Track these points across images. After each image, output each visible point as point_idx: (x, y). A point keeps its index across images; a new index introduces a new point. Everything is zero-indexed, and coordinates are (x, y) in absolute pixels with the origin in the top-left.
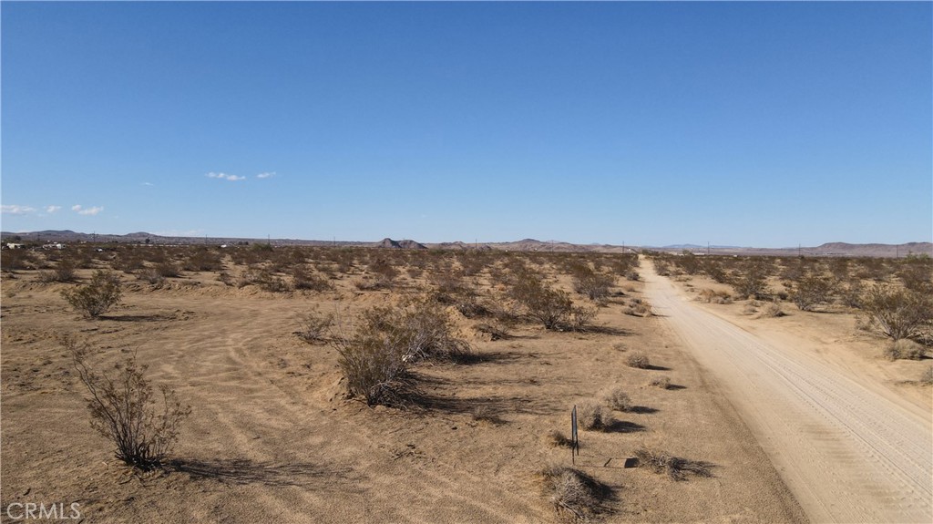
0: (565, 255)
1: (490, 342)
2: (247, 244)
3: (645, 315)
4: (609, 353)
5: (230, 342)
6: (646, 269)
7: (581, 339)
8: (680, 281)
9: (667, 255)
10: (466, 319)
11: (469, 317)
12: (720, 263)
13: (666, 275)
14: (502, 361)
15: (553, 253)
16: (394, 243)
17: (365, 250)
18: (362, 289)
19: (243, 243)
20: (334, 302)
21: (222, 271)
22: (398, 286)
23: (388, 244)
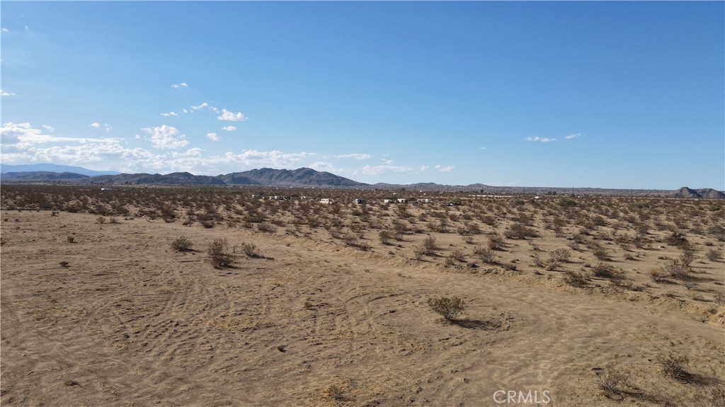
2: (555, 193)
5: (541, 378)
16: (692, 191)
17: (662, 202)
18: (658, 282)
19: (552, 193)
20: (630, 305)
21: (535, 241)
22: (695, 275)
23: (685, 192)
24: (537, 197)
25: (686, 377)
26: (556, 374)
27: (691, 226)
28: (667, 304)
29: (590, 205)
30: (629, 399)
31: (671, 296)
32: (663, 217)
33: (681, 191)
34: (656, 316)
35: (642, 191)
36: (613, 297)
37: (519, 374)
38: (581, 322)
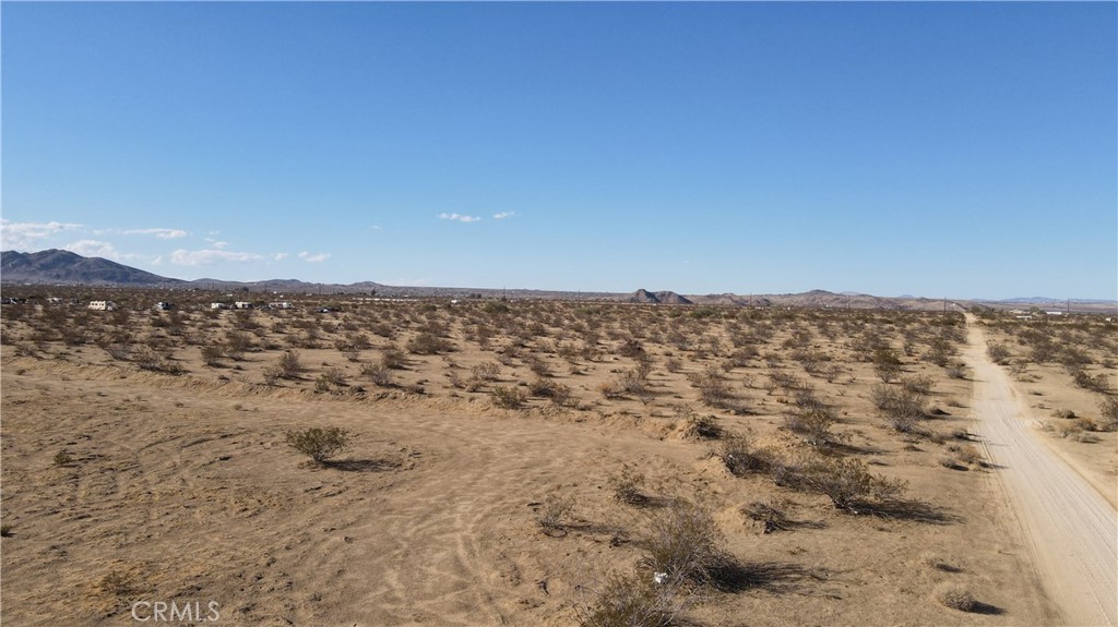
0: (866, 316)
1: (762, 535)
2: (480, 296)
3: (972, 467)
4: (918, 572)
5: (458, 524)
6: (975, 348)
7: (881, 530)
8: (1023, 380)
9: (1008, 315)
10: (734, 479)
11: (738, 475)
12: (1085, 334)
13: (1005, 364)
14: (777, 584)
15: (849, 311)
16: (649, 295)
17: (615, 307)
18: (609, 398)
19: (476, 295)
20: (577, 427)
21: (452, 356)
22: (653, 389)
23: (642, 295)
24: (455, 301)
25: (641, 501)
26: (480, 516)
27: (648, 334)
28: (621, 422)
29: (526, 311)
30: (575, 533)
31: (625, 413)
32: (616, 325)
33: (638, 294)
34: (608, 437)
35: (591, 294)
36: (555, 419)
37: (428, 522)
38: (514, 451)
